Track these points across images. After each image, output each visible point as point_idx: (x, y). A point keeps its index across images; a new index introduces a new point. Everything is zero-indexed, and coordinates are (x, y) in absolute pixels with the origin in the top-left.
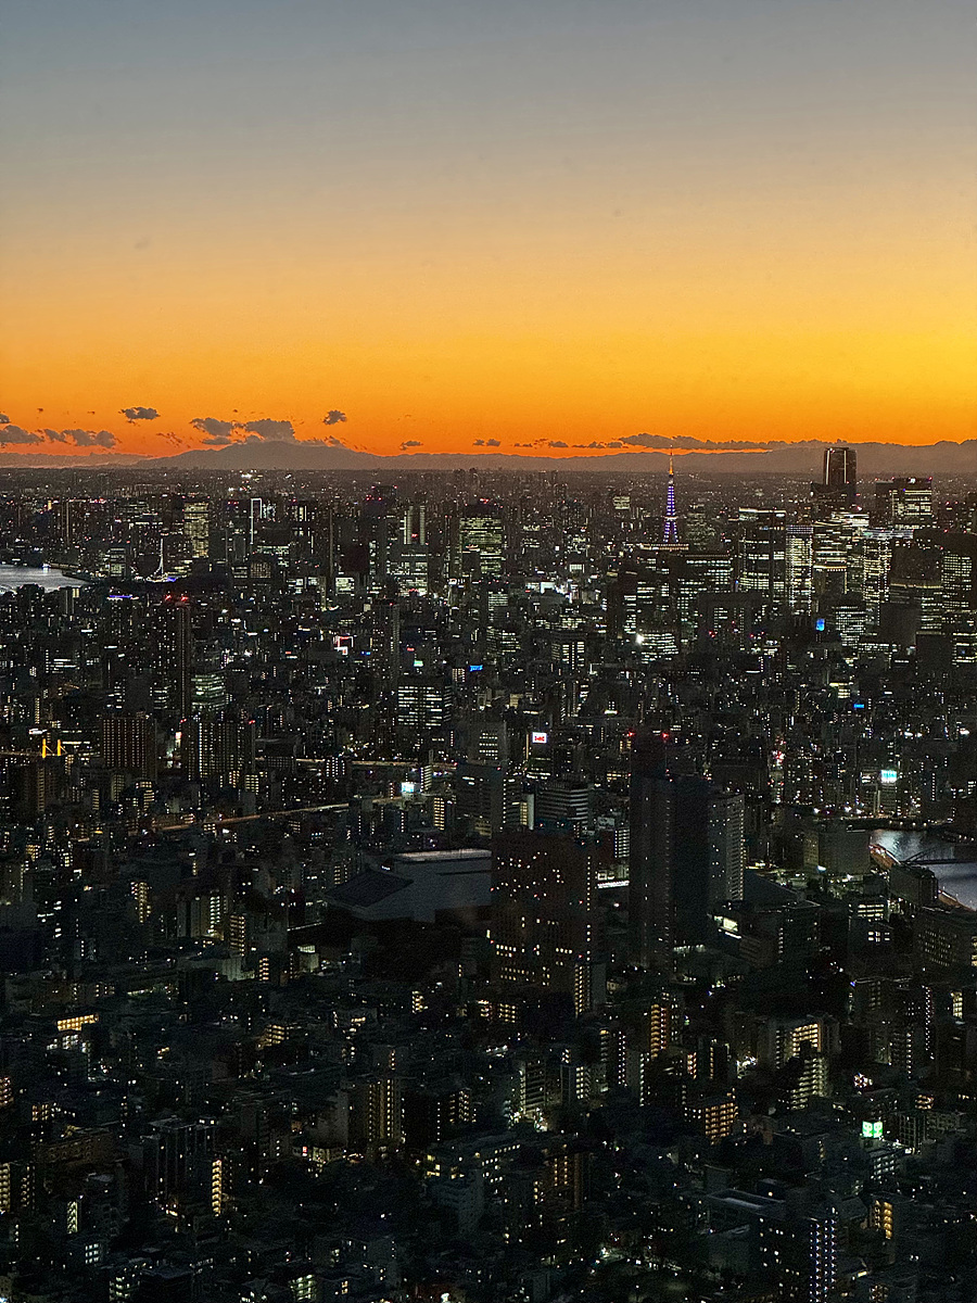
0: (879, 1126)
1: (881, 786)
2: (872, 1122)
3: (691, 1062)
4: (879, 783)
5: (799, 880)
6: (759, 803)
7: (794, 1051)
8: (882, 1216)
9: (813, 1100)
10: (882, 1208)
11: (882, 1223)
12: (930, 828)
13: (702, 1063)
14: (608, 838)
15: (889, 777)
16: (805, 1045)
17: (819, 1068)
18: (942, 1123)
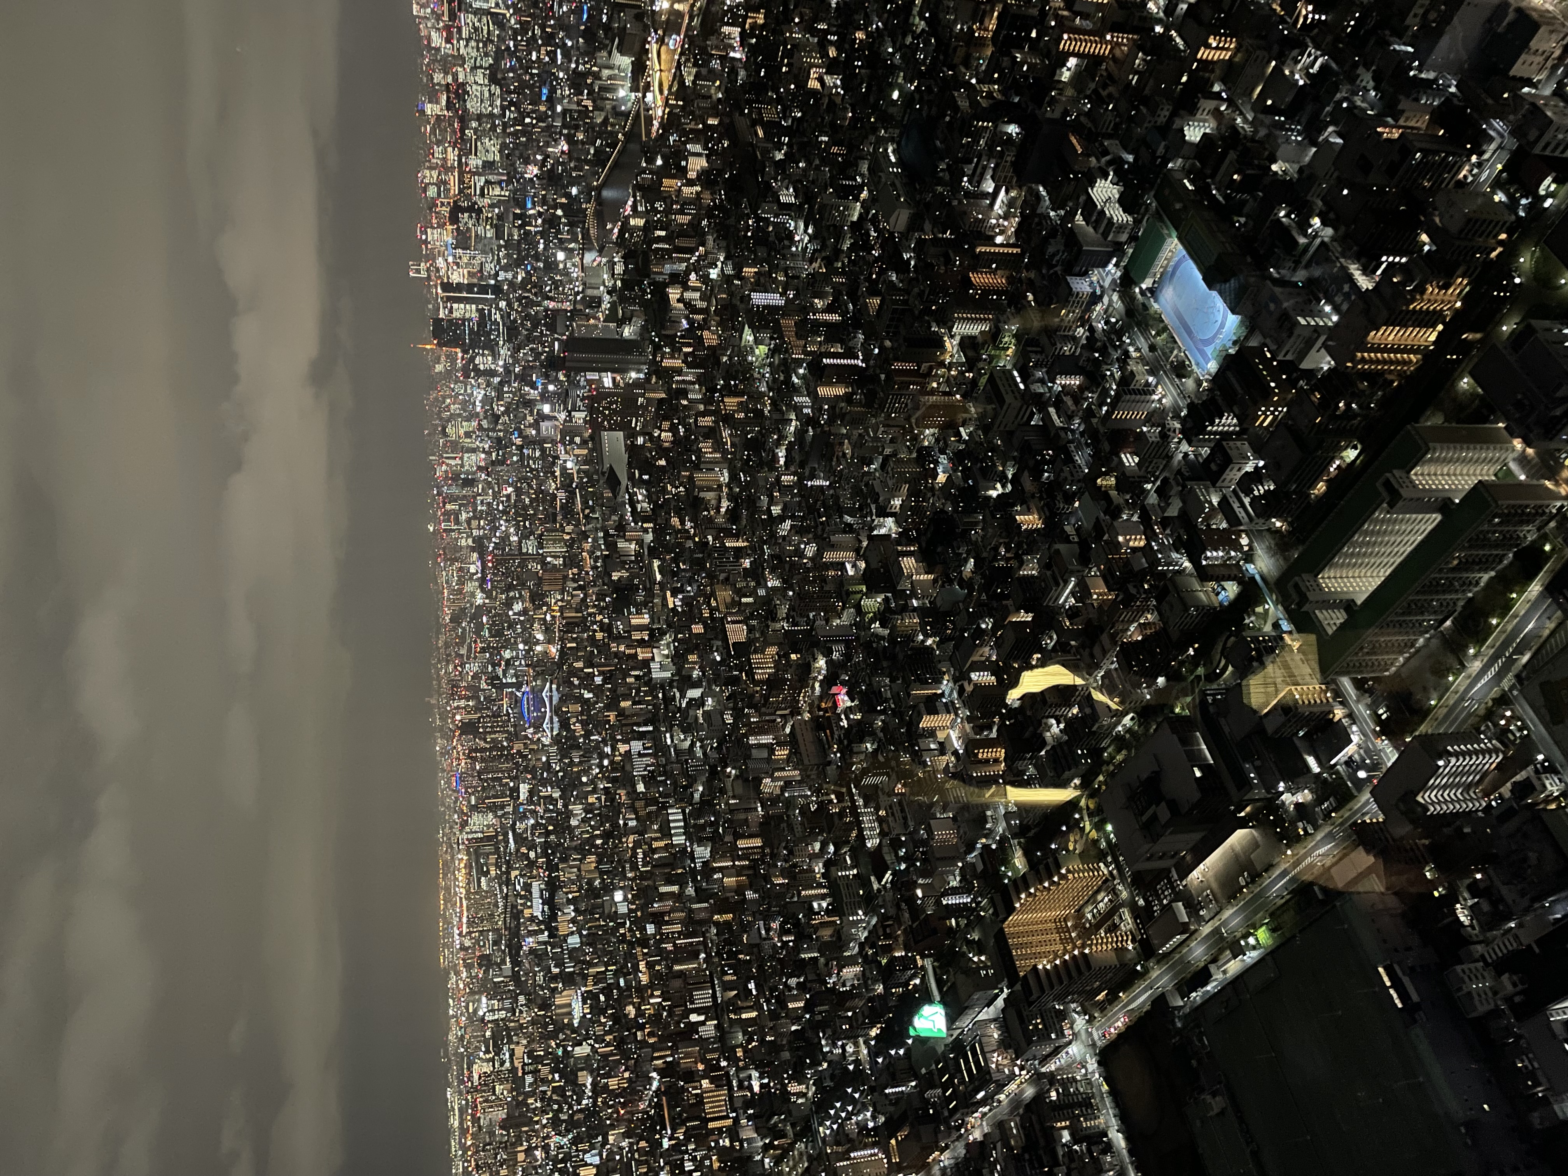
0: (711, 271)
2: (710, 274)
3: (686, 350)
7: (681, 305)
8: (749, 272)
9: (701, 299)
10: (746, 272)
11: (752, 272)
12: (583, 238)
14: (590, 382)
15: (561, 256)
16: (679, 301)
17: (688, 295)
18: (710, 244)
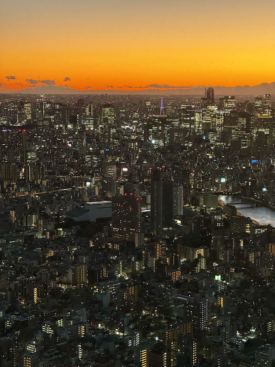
0: (220, 276)
1: (221, 183)
2: (218, 276)
3: (168, 260)
4: (220, 182)
5: (198, 209)
6: (187, 188)
7: (196, 257)
8: (220, 301)
9: (201, 270)
10: (220, 299)
11: (220, 303)
12: (235, 195)
13: (171, 261)
14: (145, 198)
15: (223, 180)
16: (199, 255)
17: (203, 261)
18: (237, 276)
